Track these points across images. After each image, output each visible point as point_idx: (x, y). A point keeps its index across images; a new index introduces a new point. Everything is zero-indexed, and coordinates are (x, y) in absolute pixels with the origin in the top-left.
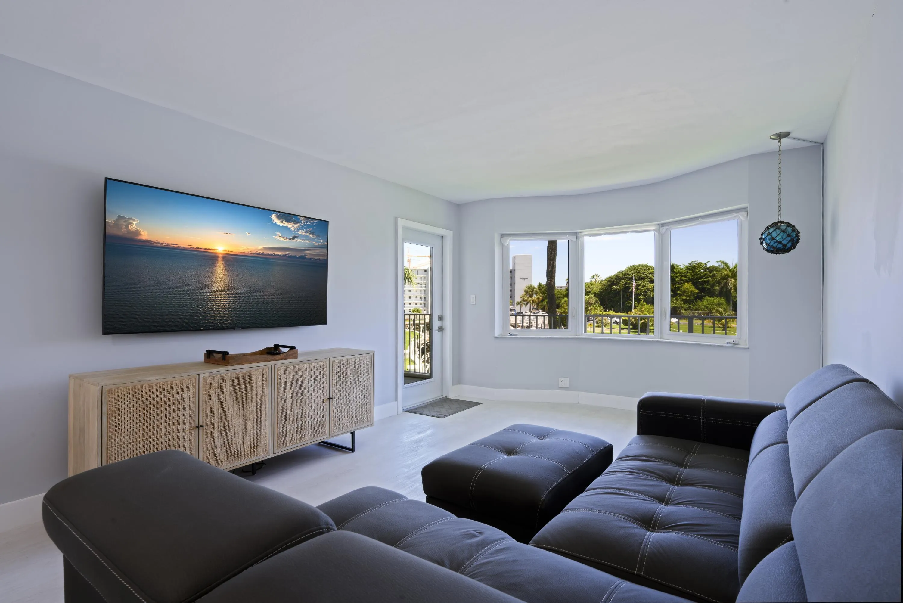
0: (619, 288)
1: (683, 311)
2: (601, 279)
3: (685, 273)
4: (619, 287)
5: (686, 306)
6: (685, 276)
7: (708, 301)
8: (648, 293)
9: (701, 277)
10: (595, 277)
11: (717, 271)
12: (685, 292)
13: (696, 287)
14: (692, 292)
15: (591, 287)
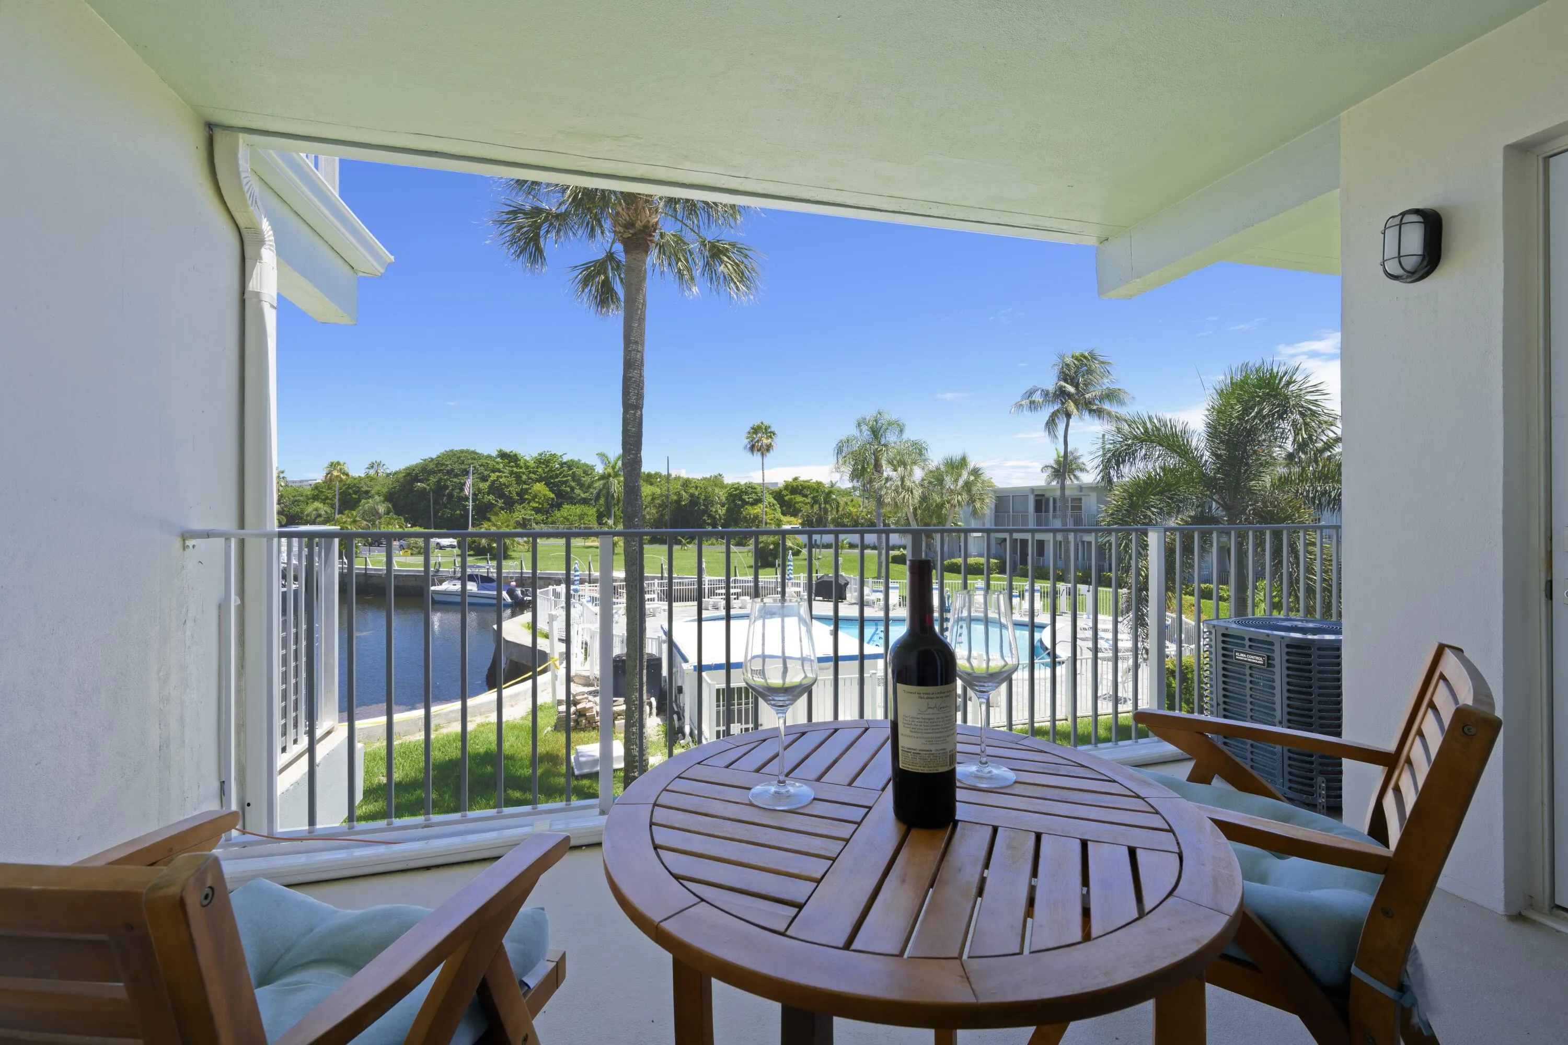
0: (428, 487)
1: (534, 525)
2: (388, 472)
3: (533, 468)
4: (428, 485)
5: (540, 517)
6: (534, 473)
7: (568, 510)
8: (480, 496)
9: (557, 476)
10: (375, 466)
11: (578, 468)
12: (535, 496)
13: (551, 490)
14: (545, 496)
15: (369, 483)
